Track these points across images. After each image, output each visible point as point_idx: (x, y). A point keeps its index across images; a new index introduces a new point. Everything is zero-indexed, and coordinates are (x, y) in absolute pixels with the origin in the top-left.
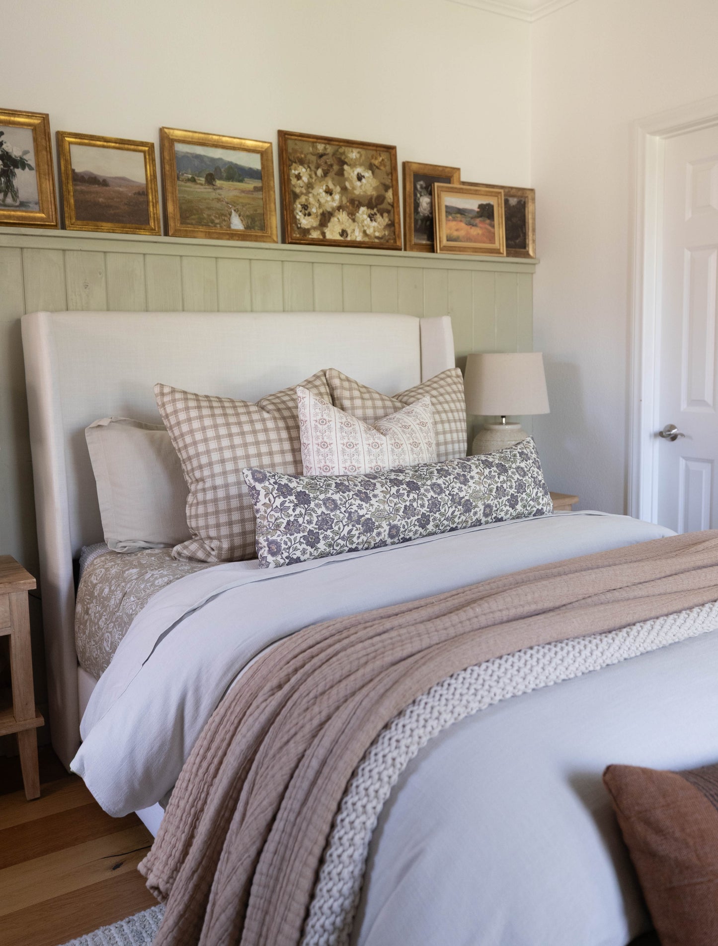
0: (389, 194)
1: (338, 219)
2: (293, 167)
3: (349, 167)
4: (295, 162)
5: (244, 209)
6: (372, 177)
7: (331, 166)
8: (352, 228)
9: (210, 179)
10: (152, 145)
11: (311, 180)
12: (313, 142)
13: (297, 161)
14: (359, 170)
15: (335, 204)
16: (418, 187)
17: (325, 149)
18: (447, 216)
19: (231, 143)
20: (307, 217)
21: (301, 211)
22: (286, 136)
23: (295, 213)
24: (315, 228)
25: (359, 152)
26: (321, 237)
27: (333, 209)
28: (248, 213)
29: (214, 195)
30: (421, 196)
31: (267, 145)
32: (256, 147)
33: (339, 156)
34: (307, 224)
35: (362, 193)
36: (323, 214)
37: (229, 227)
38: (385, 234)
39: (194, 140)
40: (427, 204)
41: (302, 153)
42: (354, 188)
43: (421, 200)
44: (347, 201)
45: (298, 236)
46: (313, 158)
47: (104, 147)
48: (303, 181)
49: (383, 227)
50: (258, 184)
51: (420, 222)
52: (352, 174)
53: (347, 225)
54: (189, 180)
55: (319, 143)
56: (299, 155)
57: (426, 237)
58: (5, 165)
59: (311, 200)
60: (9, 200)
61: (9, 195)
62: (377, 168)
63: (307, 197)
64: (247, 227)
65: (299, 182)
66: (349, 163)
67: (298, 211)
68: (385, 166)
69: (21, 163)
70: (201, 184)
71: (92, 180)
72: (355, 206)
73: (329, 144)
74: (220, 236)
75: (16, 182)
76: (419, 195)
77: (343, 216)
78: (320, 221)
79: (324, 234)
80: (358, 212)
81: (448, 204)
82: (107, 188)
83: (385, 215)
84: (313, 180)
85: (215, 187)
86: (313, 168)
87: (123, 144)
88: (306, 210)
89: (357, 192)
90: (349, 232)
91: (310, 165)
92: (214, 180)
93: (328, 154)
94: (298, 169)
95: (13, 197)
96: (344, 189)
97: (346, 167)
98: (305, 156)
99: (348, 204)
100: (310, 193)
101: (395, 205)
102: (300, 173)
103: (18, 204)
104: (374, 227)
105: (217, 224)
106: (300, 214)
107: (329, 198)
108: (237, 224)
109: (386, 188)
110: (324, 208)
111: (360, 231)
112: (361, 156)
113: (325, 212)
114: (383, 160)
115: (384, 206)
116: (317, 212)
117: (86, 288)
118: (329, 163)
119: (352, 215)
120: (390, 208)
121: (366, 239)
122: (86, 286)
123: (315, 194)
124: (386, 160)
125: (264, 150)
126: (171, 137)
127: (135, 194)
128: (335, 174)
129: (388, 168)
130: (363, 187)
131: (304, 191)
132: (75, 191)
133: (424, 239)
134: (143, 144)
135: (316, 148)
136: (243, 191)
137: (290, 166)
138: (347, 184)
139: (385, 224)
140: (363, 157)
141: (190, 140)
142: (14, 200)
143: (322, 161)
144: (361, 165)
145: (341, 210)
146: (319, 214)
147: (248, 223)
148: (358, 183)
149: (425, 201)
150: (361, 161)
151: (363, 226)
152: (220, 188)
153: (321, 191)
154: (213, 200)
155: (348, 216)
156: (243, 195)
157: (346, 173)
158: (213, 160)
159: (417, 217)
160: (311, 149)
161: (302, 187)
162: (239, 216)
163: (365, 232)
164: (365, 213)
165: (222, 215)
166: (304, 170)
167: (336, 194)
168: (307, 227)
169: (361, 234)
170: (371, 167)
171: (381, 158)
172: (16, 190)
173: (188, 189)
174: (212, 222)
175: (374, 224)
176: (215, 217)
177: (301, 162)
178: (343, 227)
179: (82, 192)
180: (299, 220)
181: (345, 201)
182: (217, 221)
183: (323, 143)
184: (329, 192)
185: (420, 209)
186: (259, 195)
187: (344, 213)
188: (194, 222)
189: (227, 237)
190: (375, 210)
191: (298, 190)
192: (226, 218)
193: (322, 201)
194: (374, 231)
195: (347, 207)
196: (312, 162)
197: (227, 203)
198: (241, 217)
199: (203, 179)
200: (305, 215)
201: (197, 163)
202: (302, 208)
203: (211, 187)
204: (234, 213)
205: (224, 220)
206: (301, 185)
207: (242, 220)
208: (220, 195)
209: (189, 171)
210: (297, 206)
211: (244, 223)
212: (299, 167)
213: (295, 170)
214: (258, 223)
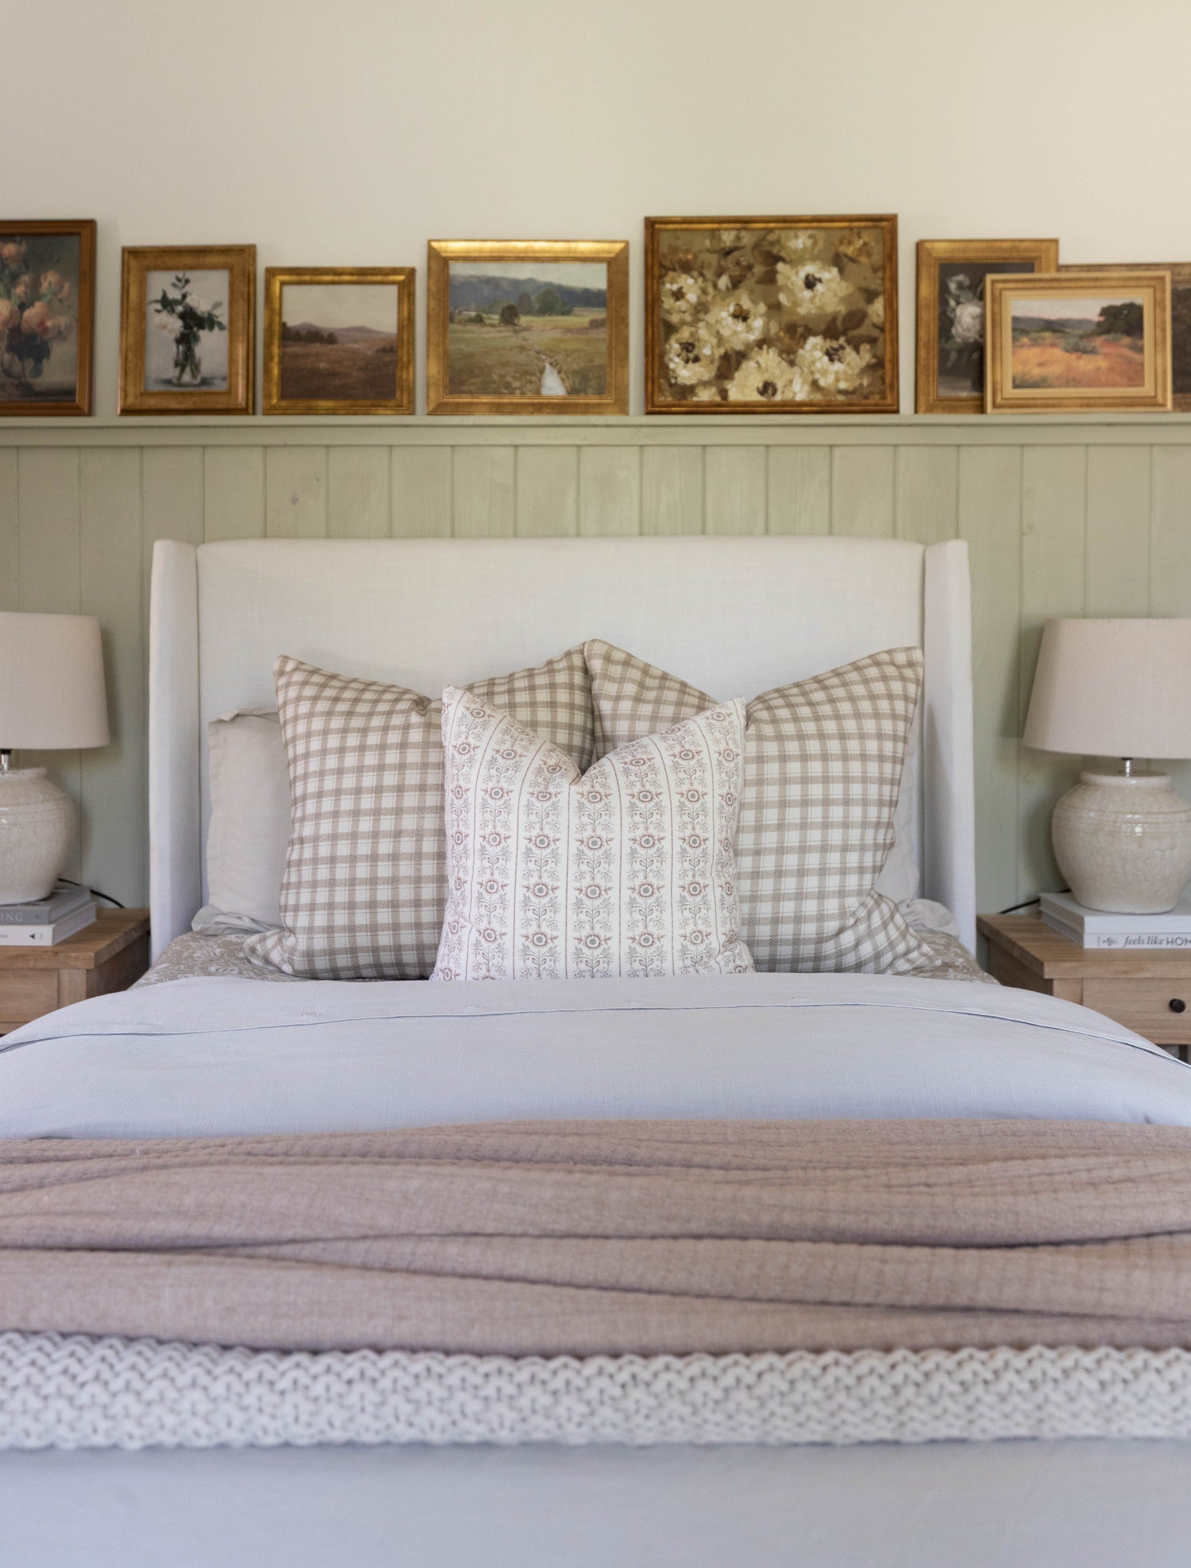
0: (877, 309)
1: (758, 363)
2: (667, 279)
3: (788, 267)
4: (674, 270)
5: (569, 360)
6: (838, 279)
7: (750, 267)
8: (787, 376)
9: (509, 316)
10: (411, 273)
11: (703, 298)
12: (713, 230)
13: (677, 267)
14: (810, 269)
15: (752, 337)
16: (953, 286)
17: (738, 238)
18: (1015, 339)
19: (549, 252)
20: (690, 365)
21: (679, 355)
22: (657, 226)
23: (666, 359)
24: (705, 384)
25: (810, 237)
26: (718, 399)
27: (749, 347)
28: (575, 367)
29: (514, 341)
30: (958, 303)
31: (619, 247)
32: (597, 252)
33: (767, 248)
34: (690, 377)
35: (813, 312)
36: (726, 357)
37: (538, 392)
38: (861, 385)
39: (483, 255)
40: (973, 318)
41: (688, 251)
42: (796, 304)
43: (959, 311)
44: (781, 329)
45: (670, 399)
46: (713, 259)
47: (333, 283)
48: (688, 301)
49: (857, 370)
50: (600, 314)
51: (953, 355)
52: (794, 278)
53: (777, 372)
54: (471, 320)
55: (726, 229)
56: (681, 255)
57: (968, 383)
58: (186, 326)
59: (703, 332)
60: (187, 377)
61: (188, 370)
62: (852, 260)
63: (693, 329)
64: (573, 391)
65: (679, 303)
66: (787, 259)
67: (672, 355)
68: (869, 255)
69: (208, 322)
70: (493, 326)
71: (313, 336)
72: (798, 335)
73: (745, 229)
74: (516, 409)
75: (199, 350)
76: (952, 303)
77: (769, 358)
78: (719, 369)
79: (724, 393)
80: (803, 348)
81: (1019, 313)
82: (335, 346)
83: (865, 348)
84: (709, 298)
85: (517, 328)
86: (709, 275)
87: (364, 276)
88: (688, 351)
89: (802, 311)
90: (780, 385)
91: (705, 272)
92: (516, 315)
93: (743, 247)
94: (679, 280)
95: (193, 373)
96: (775, 307)
97: (780, 266)
98: (695, 256)
99: (782, 334)
100: (700, 320)
101: (887, 327)
102: (681, 288)
103: (198, 381)
104: (837, 373)
105: (516, 389)
106: (677, 360)
107: (740, 326)
108: (553, 386)
109: (870, 296)
110: (728, 346)
111: (804, 383)
112: (815, 243)
113: (730, 352)
114: (865, 244)
115: (864, 330)
116: (713, 354)
117: (294, 503)
118: (744, 264)
119: (789, 356)
120: (876, 333)
121: (818, 397)
122: (295, 501)
123: (712, 321)
124: (872, 244)
125: (612, 255)
126: (444, 255)
127: (378, 351)
128: (758, 282)
129: (877, 258)
130: (817, 300)
131: (688, 318)
132: (282, 357)
133: (963, 389)
134: (395, 271)
135: (720, 240)
136: (569, 330)
137: (661, 277)
138: (783, 298)
139: (863, 364)
140: (821, 244)
141: (477, 255)
142: (194, 376)
143: (730, 262)
144: (813, 259)
145: (765, 347)
146: (717, 356)
147: (574, 383)
148: (807, 294)
149: (966, 314)
150: (816, 251)
151: (812, 373)
152: (527, 329)
153: (724, 314)
154: (512, 349)
155: (780, 355)
156: (569, 336)
157: (780, 280)
158: (516, 283)
159: (948, 346)
160: (708, 243)
161: (684, 312)
162: (559, 372)
163: (815, 384)
164: (819, 347)
165: (526, 373)
166: (690, 281)
167: (755, 317)
168: (688, 383)
169: (807, 388)
170: (838, 261)
171: (861, 242)
172: (197, 361)
173: (468, 335)
174: (508, 386)
175: (838, 366)
176: (514, 378)
177: (686, 268)
178: (768, 377)
179: (295, 356)
180: (674, 371)
181: (774, 328)
182: (516, 384)
183: (733, 229)
184: (741, 316)
185: (957, 330)
186: (602, 334)
187: (771, 351)
188: (473, 388)
189: (531, 409)
190: (842, 340)
191: (675, 319)
192: (533, 379)
193: (726, 333)
194: (837, 380)
195: (779, 339)
196: (709, 265)
197: (538, 353)
198: (562, 375)
199: (496, 318)
200: (687, 361)
201: (486, 291)
202: (682, 349)
203: (510, 328)
204: (548, 368)
205: (530, 382)
206: (683, 310)
207: (563, 380)
208: (525, 339)
209: (473, 306)
210: (671, 346)
211: (567, 384)
212: (680, 277)
213: (672, 283)
214: (593, 383)
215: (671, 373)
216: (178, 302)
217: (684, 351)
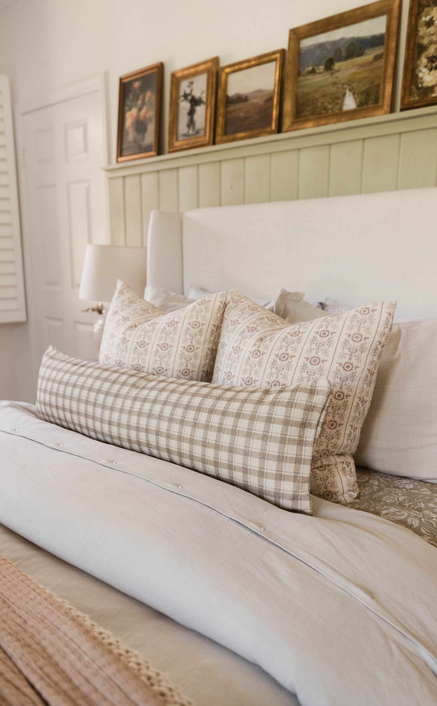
2: (423, 14)
4: (428, 6)
5: (360, 85)
9: (329, 65)
10: (284, 51)
13: (430, 3)
19: (354, 17)
20: (433, 72)
21: (425, 67)
23: (418, 71)
28: (363, 89)
29: (330, 80)
32: (381, 9)
34: (432, 81)
37: (340, 110)
39: (317, 30)
45: (416, 98)
47: (248, 67)
50: (378, 51)
54: (309, 73)
64: (360, 104)
65: (430, 29)
67: (421, 68)
71: (239, 99)
74: (328, 121)
85: (333, 71)
87: (261, 59)
88: (432, 62)
92: (333, 63)
94: (432, 12)
102: (432, 18)
105: (329, 110)
106: (424, 70)
108: (349, 103)
117: (232, 189)
122: (232, 187)
125: (390, 8)
126: (297, 36)
127: (265, 101)
132: (225, 113)
134: (276, 52)
136: (361, 66)
137: (419, 14)
141: (314, 31)
147: (361, 99)
154: (329, 85)
156: (361, 69)
158: (334, 43)
161: (432, 35)
162: (354, 94)
165: (336, 98)
168: (430, 85)
173: (307, 82)
174: (325, 108)
176: (329, 103)
179: (230, 112)
180: (421, 78)
182: (329, 107)
188: (307, 114)
189: (336, 120)
191: (425, 41)
192: (339, 101)
197: (343, 84)
198: (356, 96)
199: (322, 67)
200: (431, 70)
201: (318, 52)
202: (428, 62)
203: (329, 72)
204: (348, 92)
205: (337, 104)
206: (432, 33)
207: (355, 99)
208: (337, 78)
209: (311, 63)
210: (421, 61)
211: (357, 101)
212: (432, 9)
213: (426, 16)
214: (373, 97)
215: (419, 81)
216: (189, 94)
217: (430, 63)
